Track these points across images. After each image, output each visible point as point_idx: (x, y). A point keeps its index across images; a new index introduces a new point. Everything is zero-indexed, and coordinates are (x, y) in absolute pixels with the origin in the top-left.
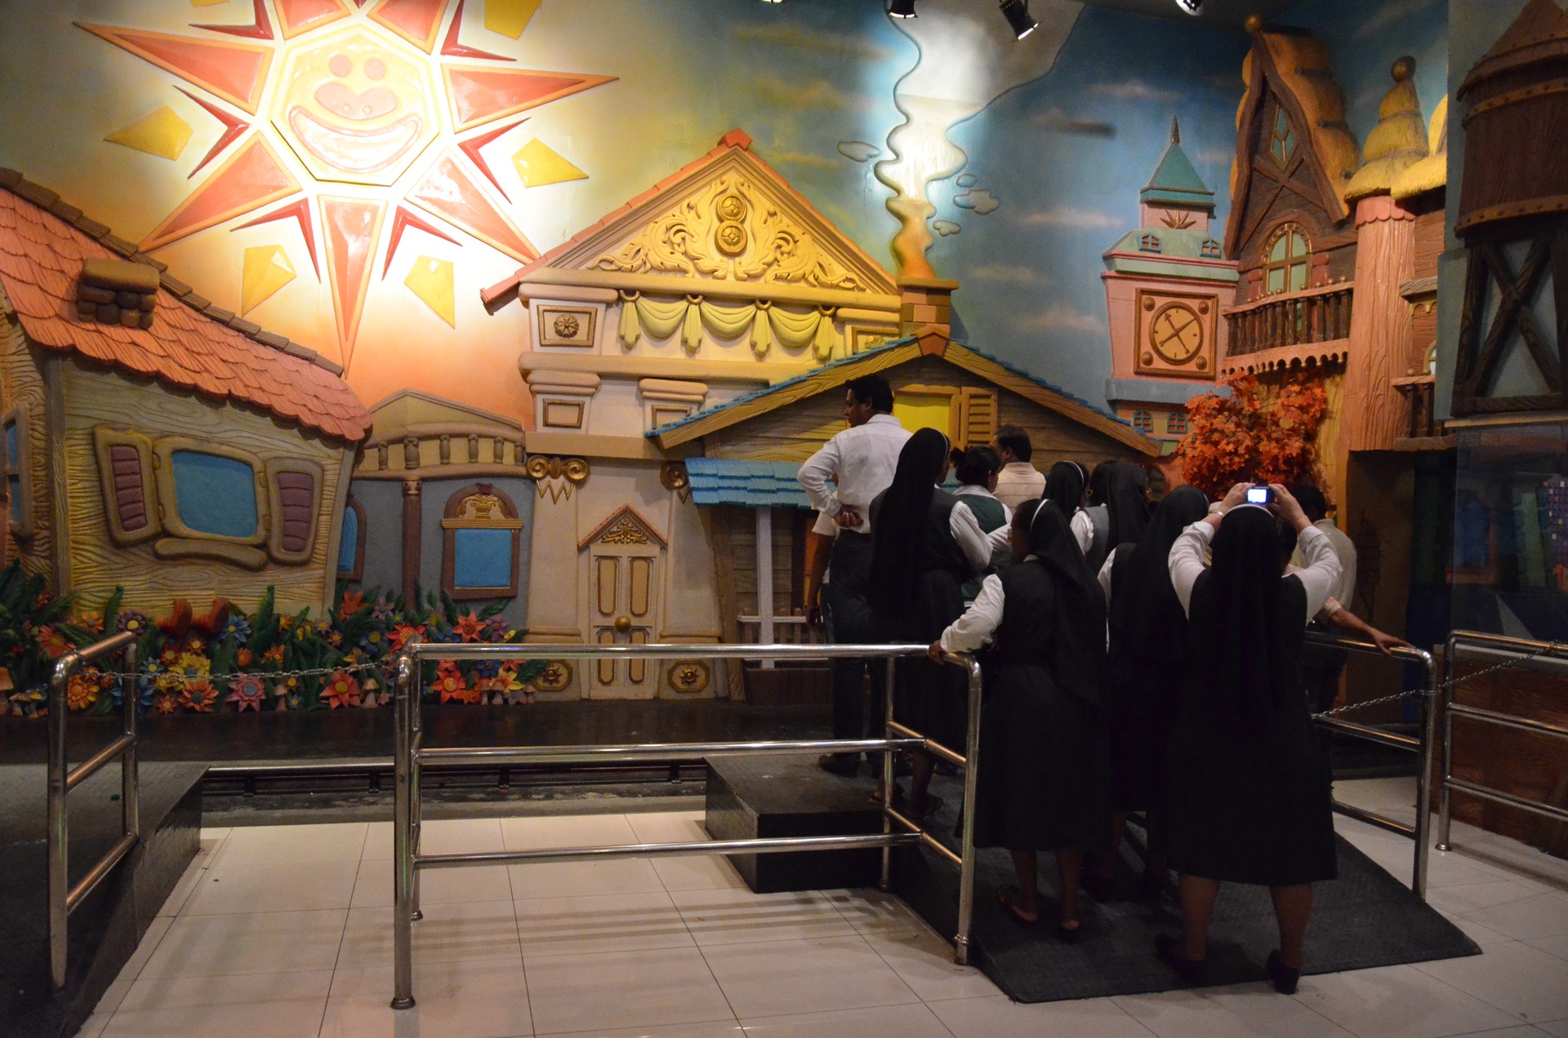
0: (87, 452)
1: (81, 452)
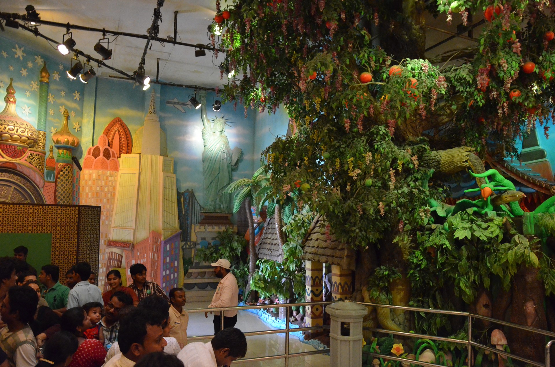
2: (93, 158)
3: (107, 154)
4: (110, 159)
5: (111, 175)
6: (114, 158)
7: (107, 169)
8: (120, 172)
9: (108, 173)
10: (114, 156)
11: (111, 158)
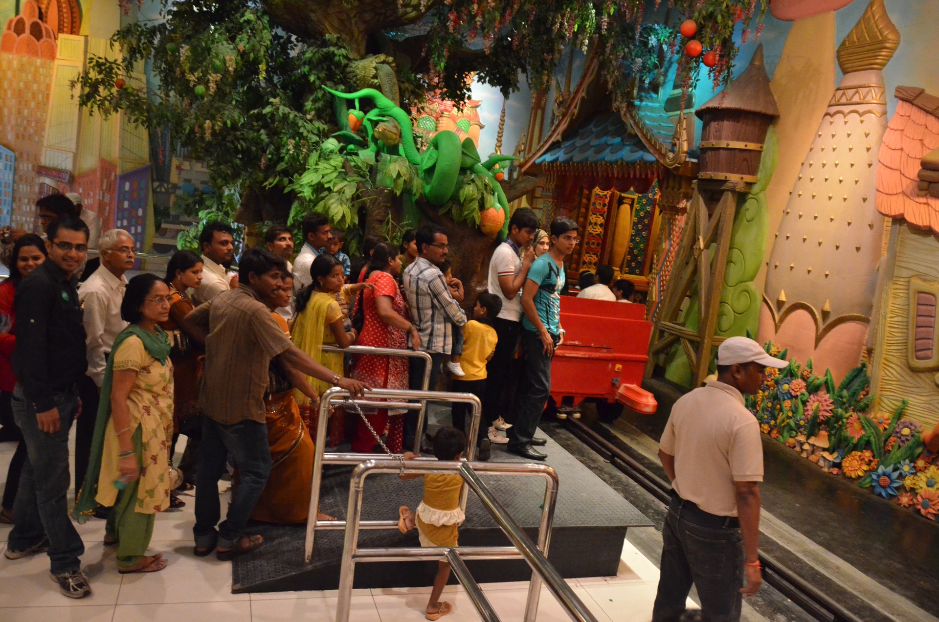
0: (904, 295)
1: (901, 295)
2: (15, 35)
3: (37, 32)
4: (42, 41)
5: (42, 66)
6: (48, 39)
7: (37, 55)
8: (57, 62)
9: (39, 61)
10: (49, 36)
11: (44, 39)
